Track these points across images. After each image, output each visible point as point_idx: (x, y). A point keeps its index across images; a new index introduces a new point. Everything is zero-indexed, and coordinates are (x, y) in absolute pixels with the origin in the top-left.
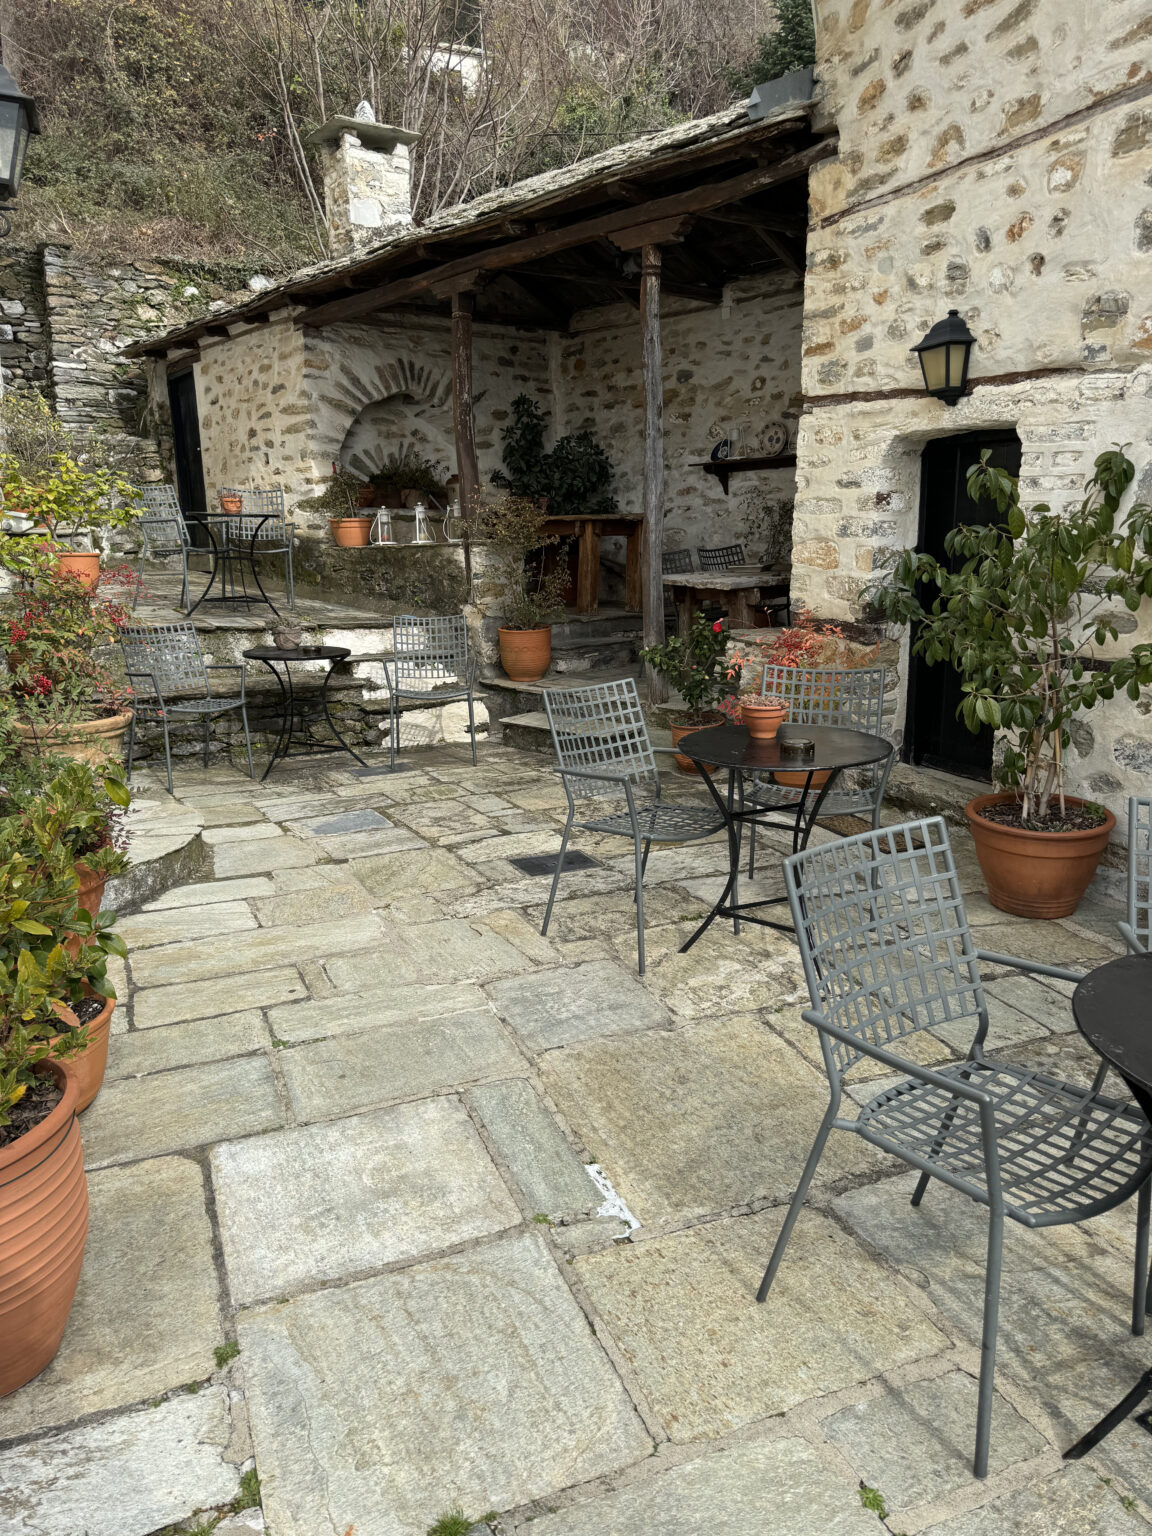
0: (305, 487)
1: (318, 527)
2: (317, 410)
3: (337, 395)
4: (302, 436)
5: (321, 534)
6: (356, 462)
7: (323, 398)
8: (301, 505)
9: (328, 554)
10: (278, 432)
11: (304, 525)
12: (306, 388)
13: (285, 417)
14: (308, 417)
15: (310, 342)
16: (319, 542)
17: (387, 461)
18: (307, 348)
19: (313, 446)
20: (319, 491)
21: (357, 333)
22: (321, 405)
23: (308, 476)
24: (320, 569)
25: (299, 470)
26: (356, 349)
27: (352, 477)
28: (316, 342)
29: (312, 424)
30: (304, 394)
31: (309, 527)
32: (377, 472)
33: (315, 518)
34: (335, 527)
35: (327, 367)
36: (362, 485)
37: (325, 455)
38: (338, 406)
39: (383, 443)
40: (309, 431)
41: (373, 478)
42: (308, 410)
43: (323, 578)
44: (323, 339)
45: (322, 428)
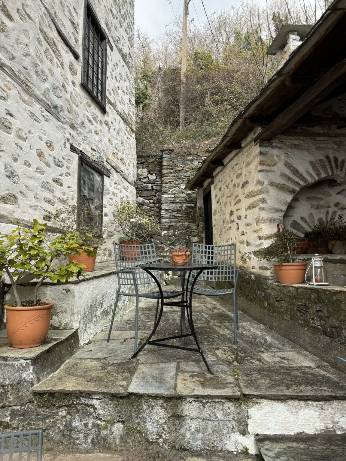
0: (258, 242)
1: (266, 269)
2: (267, 192)
3: (281, 181)
4: (257, 209)
5: (268, 273)
6: (295, 225)
7: (272, 184)
8: (256, 253)
9: (272, 288)
10: (244, 210)
11: (257, 267)
12: (260, 179)
13: (248, 199)
14: (261, 196)
15: (264, 149)
16: (266, 278)
17: (317, 223)
18: (261, 153)
19: (264, 215)
20: (267, 244)
21: (296, 142)
22: (270, 188)
23: (260, 234)
24: (267, 297)
25: (255, 231)
26: (296, 152)
27: (291, 234)
28: (267, 149)
29: (264, 201)
30: (259, 182)
31: (260, 268)
32: (309, 230)
33: (264, 263)
34: (277, 269)
35: (275, 164)
36: (299, 239)
37: (272, 220)
38: (282, 188)
39: (314, 212)
40: (262, 206)
41: (307, 234)
42: (261, 192)
43: (269, 304)
44: (273, 147)
45: (270, 203)
